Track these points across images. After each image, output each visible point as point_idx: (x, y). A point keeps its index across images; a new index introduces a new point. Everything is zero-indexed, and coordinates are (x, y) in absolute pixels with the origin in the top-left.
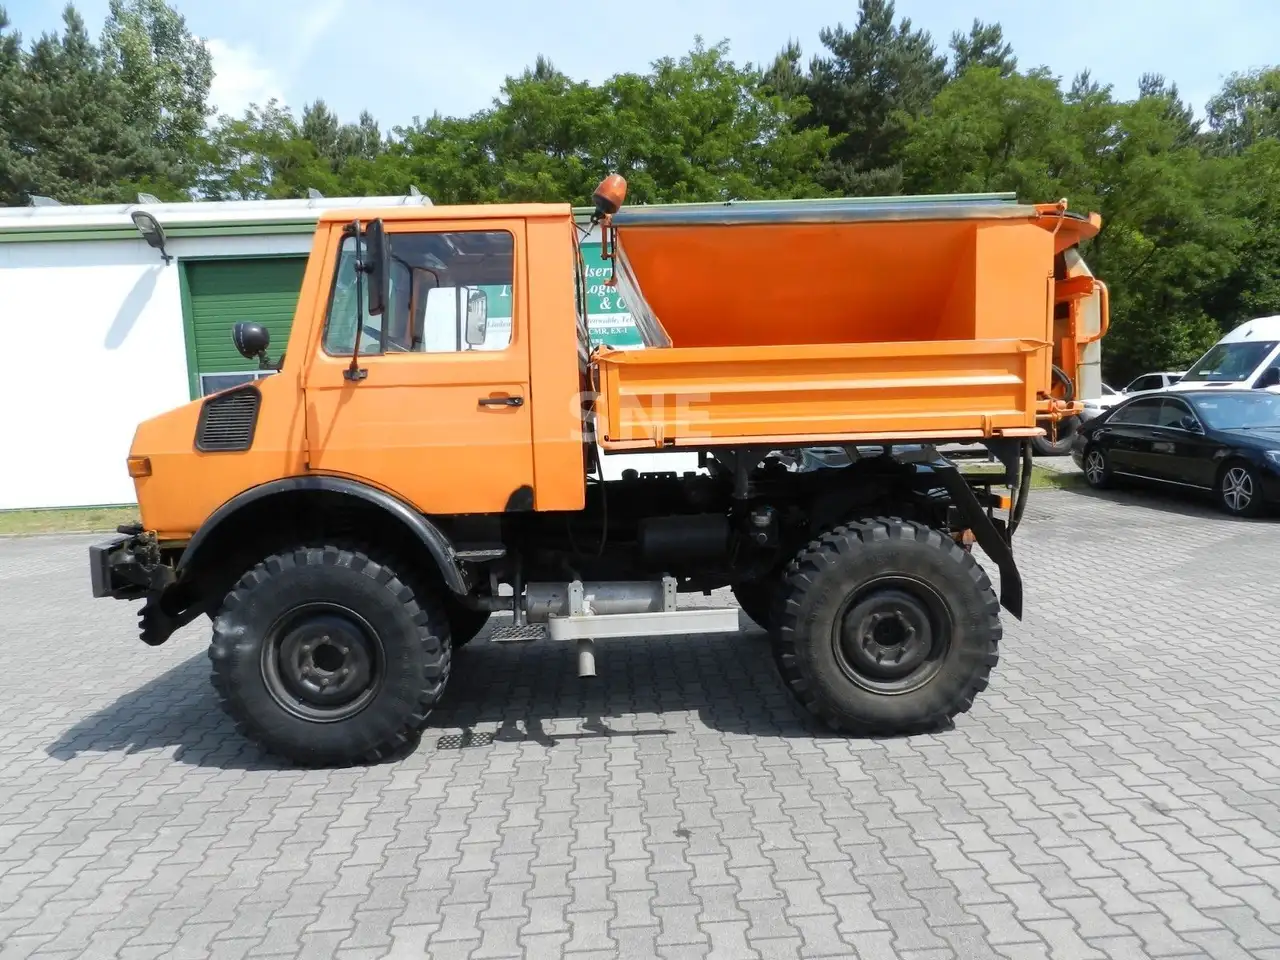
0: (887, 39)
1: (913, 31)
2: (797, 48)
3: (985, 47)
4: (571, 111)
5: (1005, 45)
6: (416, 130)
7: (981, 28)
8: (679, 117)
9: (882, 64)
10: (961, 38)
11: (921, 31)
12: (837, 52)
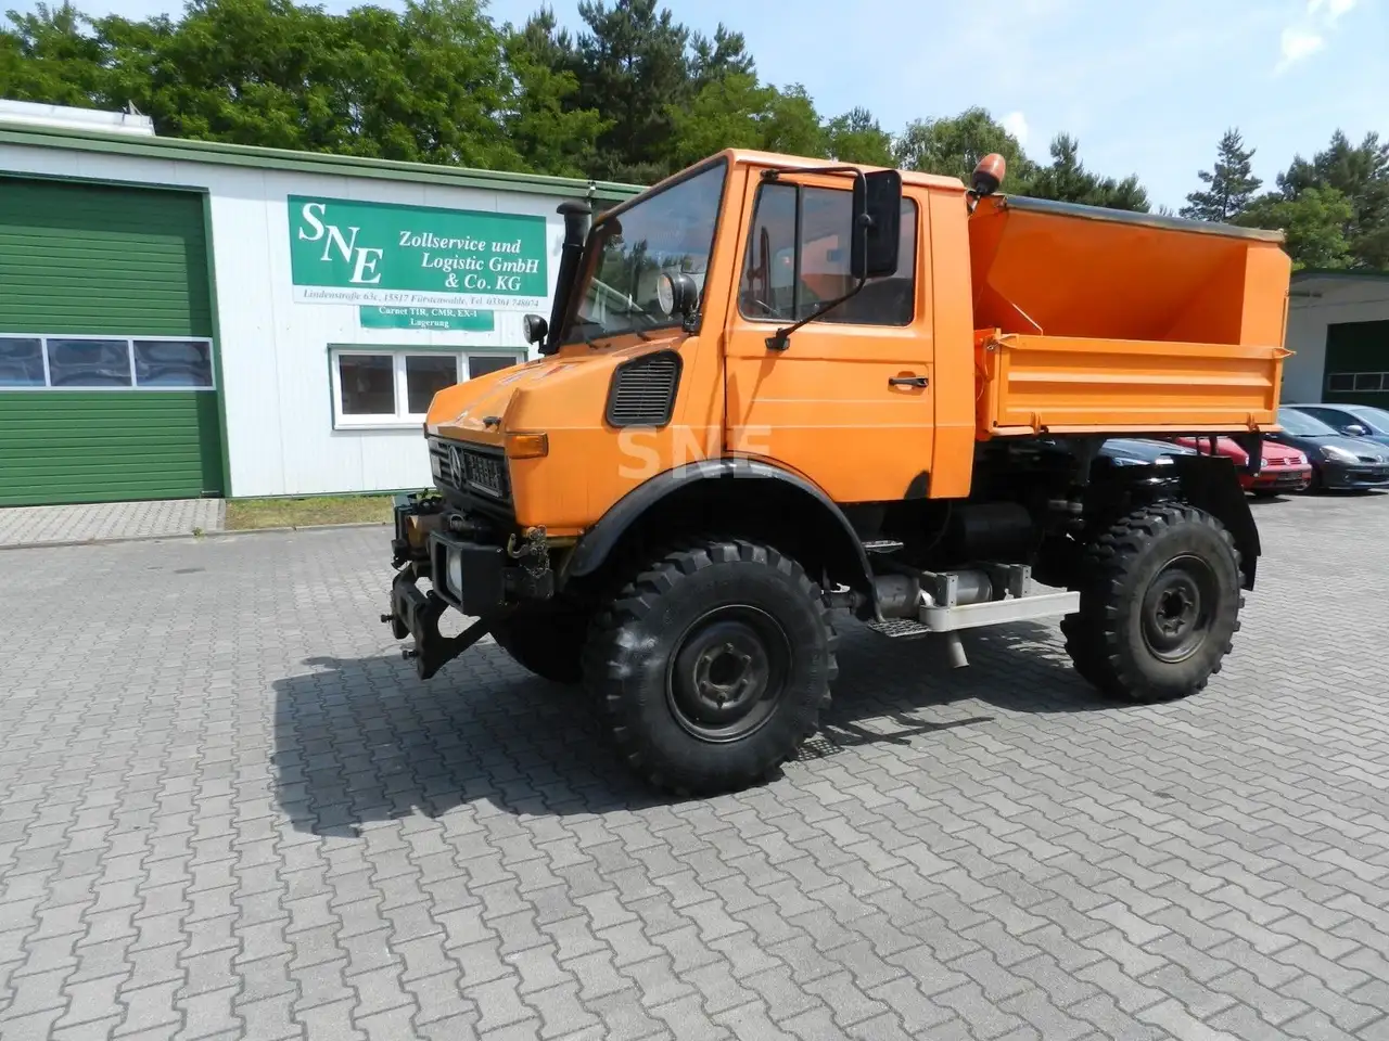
0: (648, 26)
1: (673, 23)
2: (551, 16)
3: (729, 55)
4: (303, 39)
5: (748, 57)
6: (41, 21)
7: (725, 34)
8: (443, 71)
9: (646, 53)
10: (701, 39)
11: (681, 25)
12: (596, 29)
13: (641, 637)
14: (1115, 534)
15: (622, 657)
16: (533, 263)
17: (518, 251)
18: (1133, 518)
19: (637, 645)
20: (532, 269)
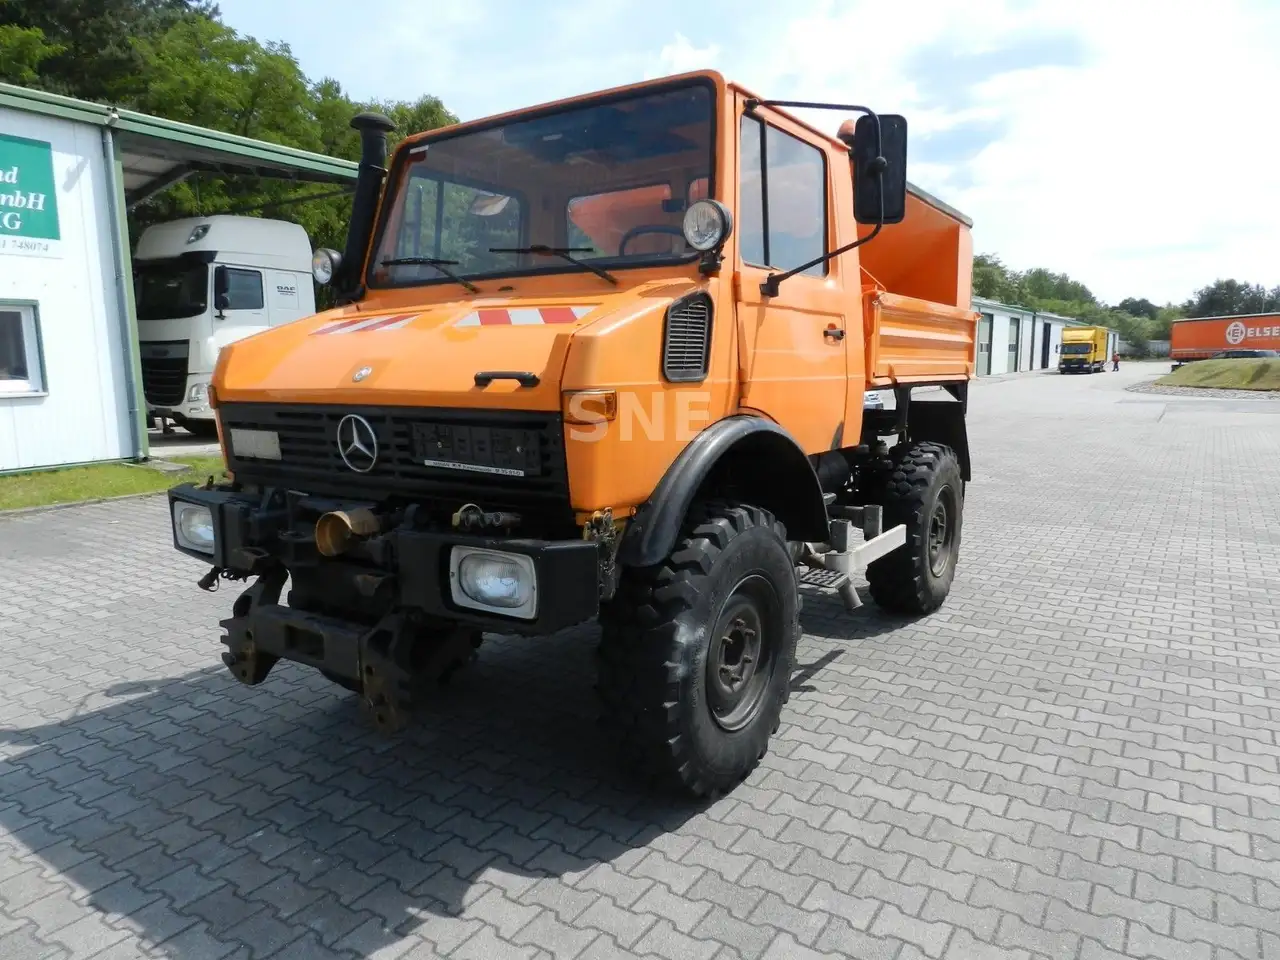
13: (694, 629)
14: (906, 472)
15: (678, 655)
16: (37, 198)
17: (14, 180)
18: (913, 456)
19: (691, 639)
20: (35, 204)
